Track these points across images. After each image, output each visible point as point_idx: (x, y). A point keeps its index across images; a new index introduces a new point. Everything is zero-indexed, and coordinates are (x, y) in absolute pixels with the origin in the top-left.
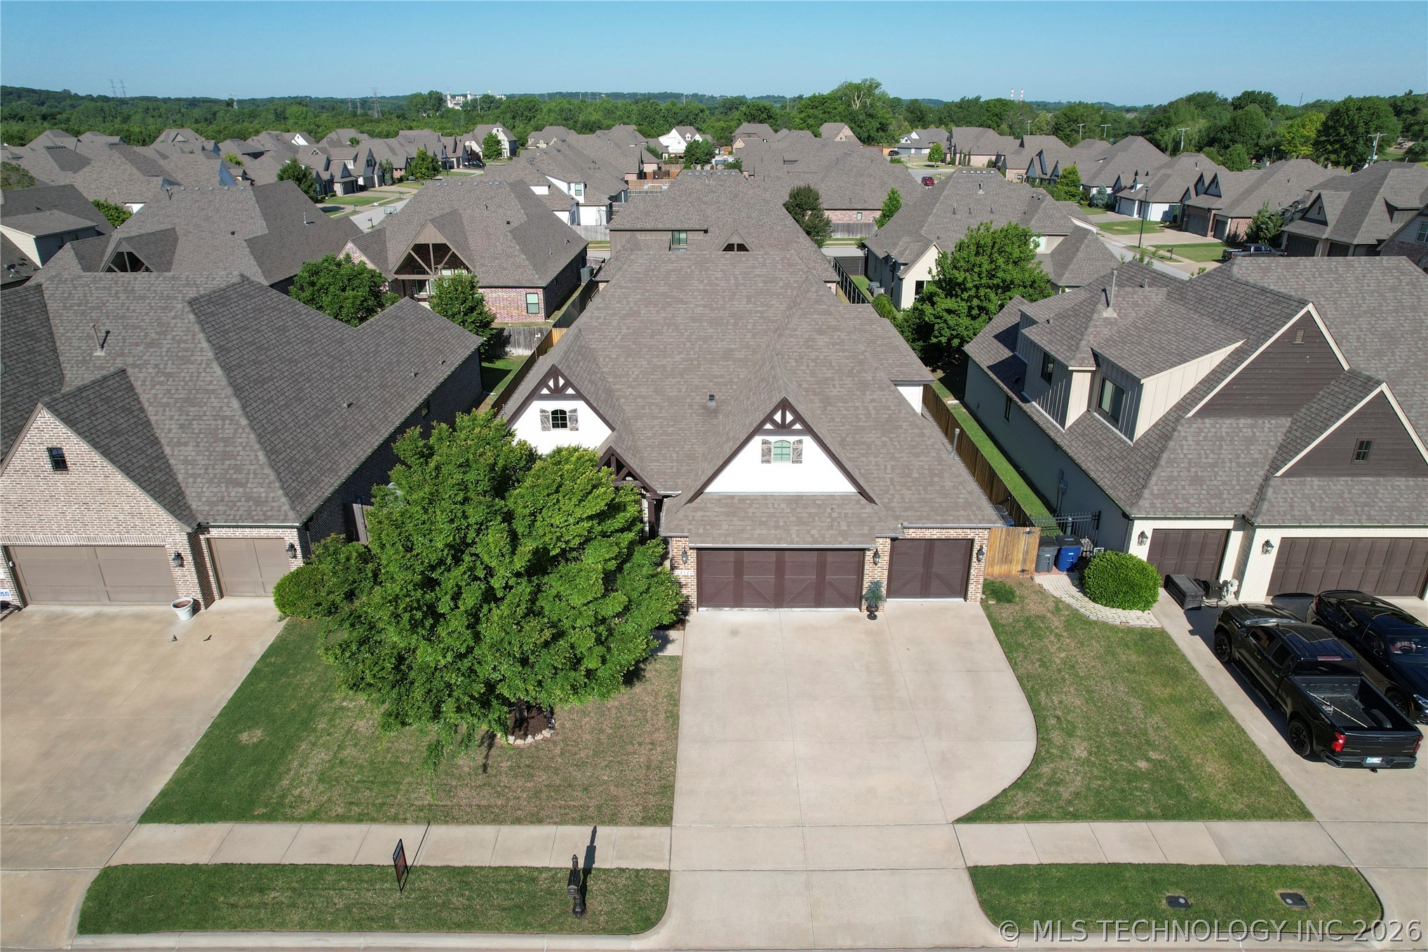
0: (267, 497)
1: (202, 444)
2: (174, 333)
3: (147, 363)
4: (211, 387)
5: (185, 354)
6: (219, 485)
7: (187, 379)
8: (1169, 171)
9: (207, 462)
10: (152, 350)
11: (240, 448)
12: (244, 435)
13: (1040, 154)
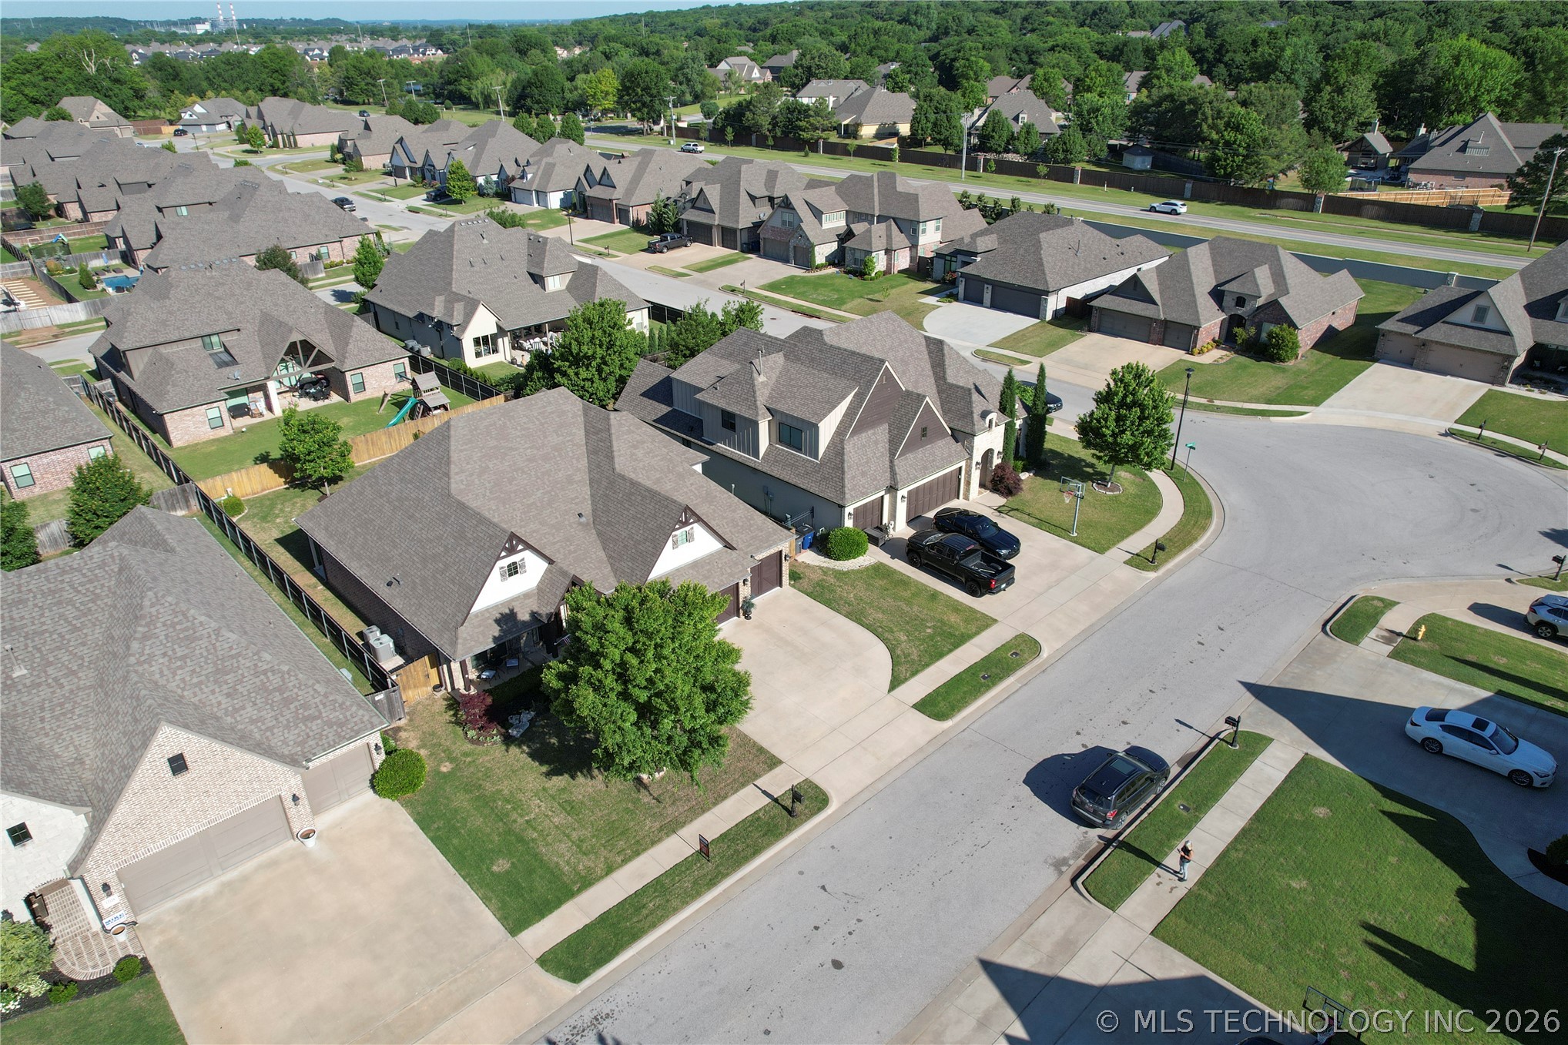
0: (346, 717)
1: (258, 702)
2: (162, 620)
3: (151, 656)
4: (233, 652)
5: (187, 633)
6: (296, 726)
7: (205, 654)
8: (550, 160)
9: (273, 713)
10: (148, 643)
11: (296, 690)
12: (292, 678)
13: (401, 141)
